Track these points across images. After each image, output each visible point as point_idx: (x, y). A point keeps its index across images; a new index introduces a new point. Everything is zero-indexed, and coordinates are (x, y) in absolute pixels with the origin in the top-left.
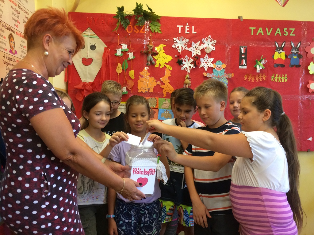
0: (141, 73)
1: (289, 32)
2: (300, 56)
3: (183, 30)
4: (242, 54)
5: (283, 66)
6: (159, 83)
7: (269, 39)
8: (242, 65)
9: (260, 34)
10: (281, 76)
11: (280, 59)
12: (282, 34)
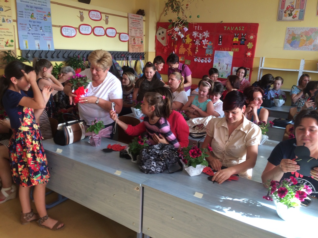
0: (181, 46)
1: (242, 28)
2: (245, 40)
3: (197, 28)
4: (220, 39)
5: (237, 44)
6: (187, 50)
7: (232, 32)
8: (220, 44)
9: (228, 29)
10: (236, 49)
11: (236, 41)
12: (238, 30)
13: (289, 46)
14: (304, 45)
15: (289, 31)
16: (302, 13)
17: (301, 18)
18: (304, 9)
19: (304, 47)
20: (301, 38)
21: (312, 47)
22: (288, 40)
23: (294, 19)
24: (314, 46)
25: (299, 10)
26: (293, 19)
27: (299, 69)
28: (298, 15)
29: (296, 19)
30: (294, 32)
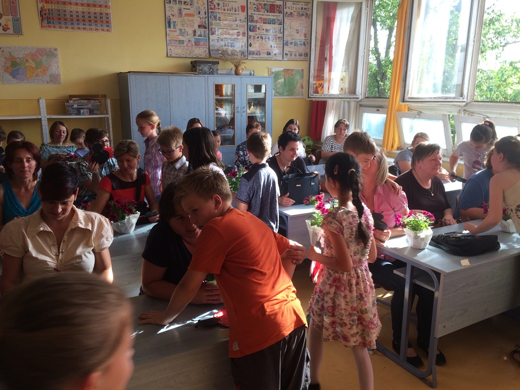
13: (10, 77)
14: (34, 75)
15: (3, 51)
16: (16, 22)
17: (18, 31)
18: (18, 16)
19: (35, 78)
20: (27, 65)
21: (48, 79)
22: (5, 67)
23: (6, 32)
24: (50, 76)
25: (10, 17)
26: (4, 32)
27: (40, 114)
28: (11, 26)
29: (8, 32)
30: (12, 53)
